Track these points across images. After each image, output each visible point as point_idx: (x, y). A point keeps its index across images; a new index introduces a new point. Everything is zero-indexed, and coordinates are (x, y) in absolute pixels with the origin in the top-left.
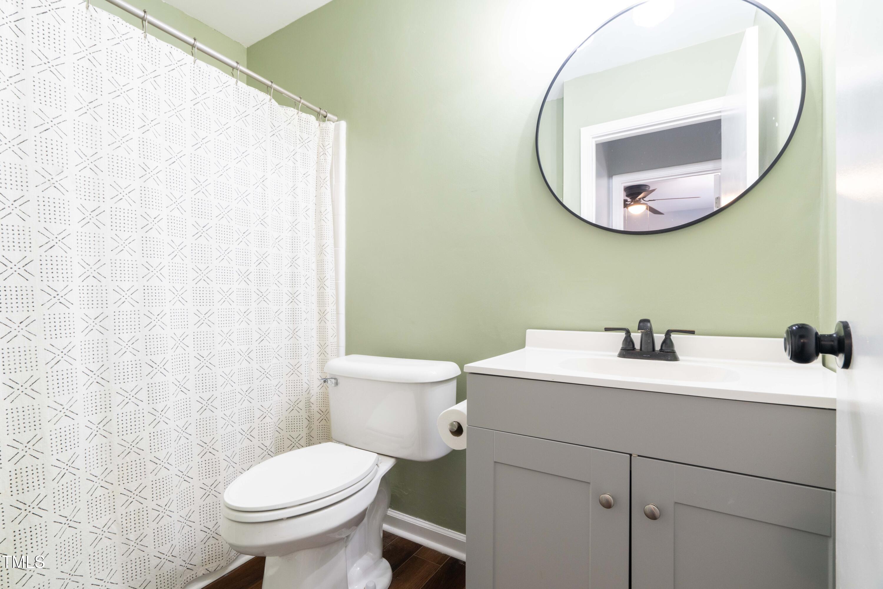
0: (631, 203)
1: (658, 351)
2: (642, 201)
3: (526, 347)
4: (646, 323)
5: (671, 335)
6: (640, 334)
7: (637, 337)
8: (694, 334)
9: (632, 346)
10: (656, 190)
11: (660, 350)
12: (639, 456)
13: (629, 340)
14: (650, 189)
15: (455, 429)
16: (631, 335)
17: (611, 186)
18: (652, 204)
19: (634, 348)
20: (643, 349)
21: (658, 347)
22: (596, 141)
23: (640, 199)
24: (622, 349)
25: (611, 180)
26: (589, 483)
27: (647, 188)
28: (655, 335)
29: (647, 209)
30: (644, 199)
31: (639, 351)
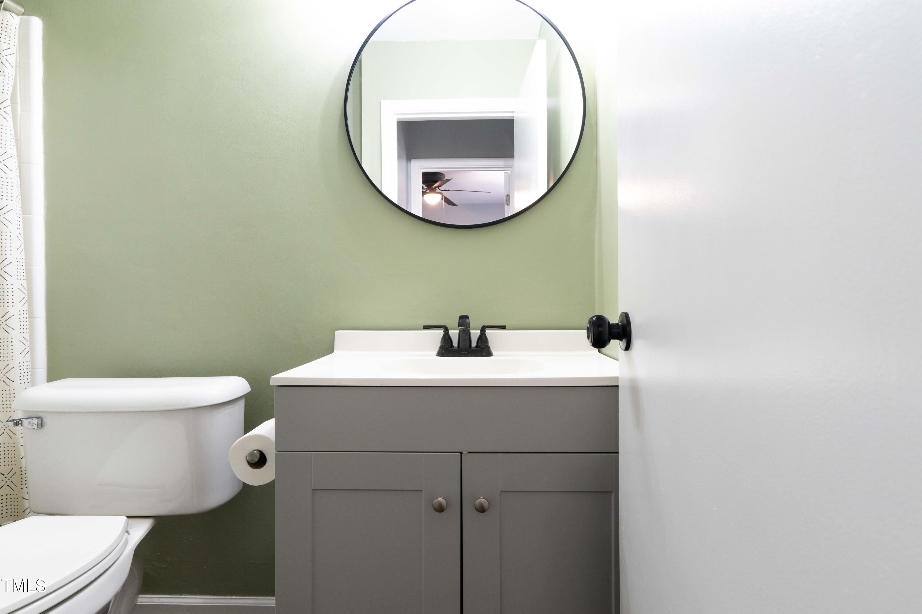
0: (427, 190)
1: (474, 347)
2: (438, 190)
3: (335, 351)
4: (464, 319)
5: (485, 331)
6: (458, 331)
7: (454, 334)
8: (505, 328)
9: (450, 344)
10: (452, 180)
11: (476, 346)
12: (469, 452)
13: (447, 337)
14: (445, 179)
15: (257, 460)
16: (449, 333)
17: (409, 170)
18: (447, 194)
19: (452, 346)
20: (461, 346)
21: (474, 344)
22: (398, 119)
23: (436, 187)
24: (441, 348)
25: (409, 164)
26: (421, 491)
27: (442, 177)
28: (471, 331)
29: (442, 199)
30: (439, 188)
31: (457, 348)
